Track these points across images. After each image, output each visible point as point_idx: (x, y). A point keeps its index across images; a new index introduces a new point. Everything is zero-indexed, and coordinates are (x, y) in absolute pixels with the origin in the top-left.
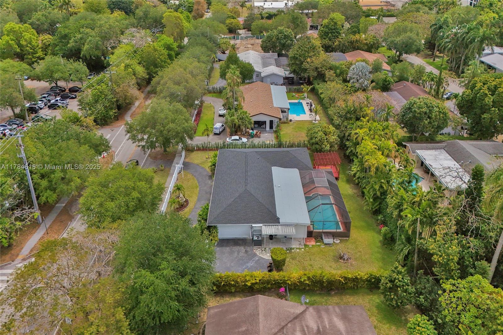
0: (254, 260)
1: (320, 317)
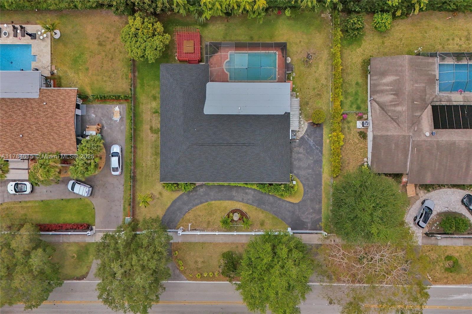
0: (308, 139)
1: (382, 91)
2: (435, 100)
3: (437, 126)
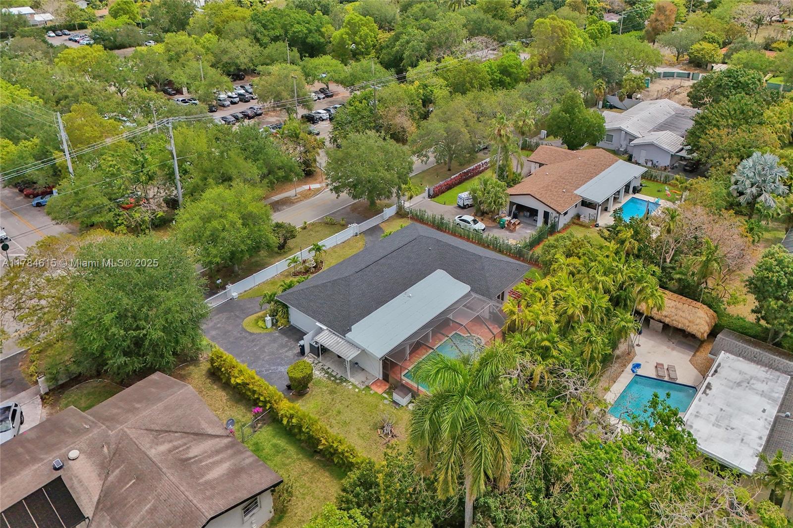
1: (218, 452)
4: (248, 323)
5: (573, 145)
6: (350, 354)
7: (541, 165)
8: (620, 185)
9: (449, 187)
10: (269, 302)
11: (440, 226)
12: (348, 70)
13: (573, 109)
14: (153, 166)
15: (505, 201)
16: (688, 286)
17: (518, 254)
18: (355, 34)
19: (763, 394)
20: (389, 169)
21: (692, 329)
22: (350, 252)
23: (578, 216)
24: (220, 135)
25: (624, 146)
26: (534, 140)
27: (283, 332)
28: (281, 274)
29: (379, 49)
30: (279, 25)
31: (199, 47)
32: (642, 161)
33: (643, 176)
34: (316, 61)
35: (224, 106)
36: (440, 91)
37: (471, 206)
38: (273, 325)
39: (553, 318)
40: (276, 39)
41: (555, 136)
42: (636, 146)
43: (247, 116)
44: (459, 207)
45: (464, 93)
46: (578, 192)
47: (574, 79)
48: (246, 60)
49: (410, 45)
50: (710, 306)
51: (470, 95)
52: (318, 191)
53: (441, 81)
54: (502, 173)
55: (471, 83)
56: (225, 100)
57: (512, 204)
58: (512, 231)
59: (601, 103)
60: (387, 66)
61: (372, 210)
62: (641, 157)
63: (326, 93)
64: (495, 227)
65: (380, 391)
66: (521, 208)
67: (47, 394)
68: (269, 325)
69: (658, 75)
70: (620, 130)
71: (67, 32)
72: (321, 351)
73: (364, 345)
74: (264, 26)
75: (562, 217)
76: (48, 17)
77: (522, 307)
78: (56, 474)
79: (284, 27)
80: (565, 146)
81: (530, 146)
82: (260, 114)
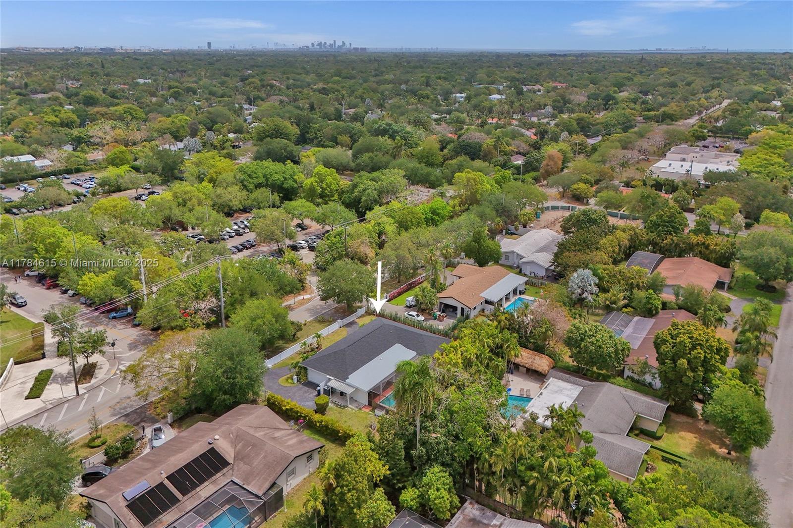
2: (231, 471)
3: (212, 451)
4: (282, 381)
5: (482, 263)
6: (349, 391)
7: (460, 277)
8: (510, 289)
9: (400, 294)
10: (295, 367)
11: (395, 319)
12: (319, 210)
13: (480, 240)
14: (205, 288)
15: (437, 302)
16: (538, 346)
17: (446, 334)
18: (322, 181)
19: (567, 396)
20: (360, 283)
21: (540, 369)
22: (338, 338)
23: (483, 310)
24: (245, 265)
25: (517, 263)
26: (456, 260)
27: (304, 384)
28: (296, 353)
29: (341, 193)
30: (261, 175)
31: (200, 195)
32: (528, 273)
33: (526, 283)
34: (293, 203)
35: (224, 239)
36: (390, 228)
37: (415, 306)
38: (298, 381)
39: (460, 361)
40: (259, 186)
41: (470, 258)
42: (524, 263)
43: (245, 247)
44: (407, 306)
45: (407, 229)
46: (482, 295)
47: (482, 216)
48: (237, 203)
49: (366, 193)
50: (550, 357)
51: (411, 231)
52: (309, 300)
53: (391, 220)
54: (434, 284)
55: (412, 222)
56: (224, 235)
57: (441, 303)
58: (441, 321)
59: (504, 231)
60: (348, 205)
61: (349, 310)
62: (527, 270)
63: (301, 227)
64: (431, 319)
65: (367, 410)
66: (447, 306)
67: (173, 423)
68: (296, 382)
69: (547, 208)
70: (513, 252)
71: (67, 176)
72: (330, 392)
73: (358, 385)
74: (249, 176)
75: (472, 310)
76: (46, 162)
77: (444, 356)
78: (211, 446)
79: (265, 176)
80: (476, 264)
81: (454, 264)
82: (255, 246)
